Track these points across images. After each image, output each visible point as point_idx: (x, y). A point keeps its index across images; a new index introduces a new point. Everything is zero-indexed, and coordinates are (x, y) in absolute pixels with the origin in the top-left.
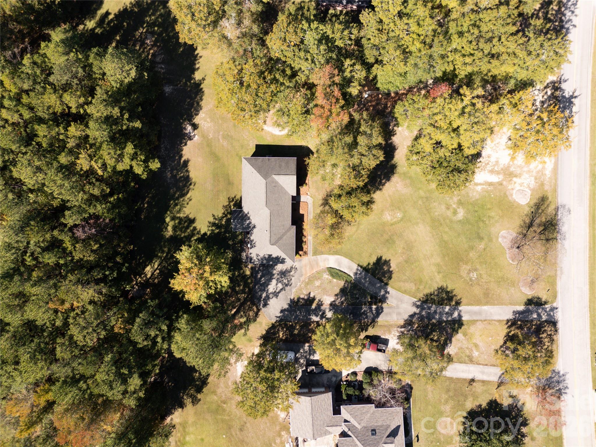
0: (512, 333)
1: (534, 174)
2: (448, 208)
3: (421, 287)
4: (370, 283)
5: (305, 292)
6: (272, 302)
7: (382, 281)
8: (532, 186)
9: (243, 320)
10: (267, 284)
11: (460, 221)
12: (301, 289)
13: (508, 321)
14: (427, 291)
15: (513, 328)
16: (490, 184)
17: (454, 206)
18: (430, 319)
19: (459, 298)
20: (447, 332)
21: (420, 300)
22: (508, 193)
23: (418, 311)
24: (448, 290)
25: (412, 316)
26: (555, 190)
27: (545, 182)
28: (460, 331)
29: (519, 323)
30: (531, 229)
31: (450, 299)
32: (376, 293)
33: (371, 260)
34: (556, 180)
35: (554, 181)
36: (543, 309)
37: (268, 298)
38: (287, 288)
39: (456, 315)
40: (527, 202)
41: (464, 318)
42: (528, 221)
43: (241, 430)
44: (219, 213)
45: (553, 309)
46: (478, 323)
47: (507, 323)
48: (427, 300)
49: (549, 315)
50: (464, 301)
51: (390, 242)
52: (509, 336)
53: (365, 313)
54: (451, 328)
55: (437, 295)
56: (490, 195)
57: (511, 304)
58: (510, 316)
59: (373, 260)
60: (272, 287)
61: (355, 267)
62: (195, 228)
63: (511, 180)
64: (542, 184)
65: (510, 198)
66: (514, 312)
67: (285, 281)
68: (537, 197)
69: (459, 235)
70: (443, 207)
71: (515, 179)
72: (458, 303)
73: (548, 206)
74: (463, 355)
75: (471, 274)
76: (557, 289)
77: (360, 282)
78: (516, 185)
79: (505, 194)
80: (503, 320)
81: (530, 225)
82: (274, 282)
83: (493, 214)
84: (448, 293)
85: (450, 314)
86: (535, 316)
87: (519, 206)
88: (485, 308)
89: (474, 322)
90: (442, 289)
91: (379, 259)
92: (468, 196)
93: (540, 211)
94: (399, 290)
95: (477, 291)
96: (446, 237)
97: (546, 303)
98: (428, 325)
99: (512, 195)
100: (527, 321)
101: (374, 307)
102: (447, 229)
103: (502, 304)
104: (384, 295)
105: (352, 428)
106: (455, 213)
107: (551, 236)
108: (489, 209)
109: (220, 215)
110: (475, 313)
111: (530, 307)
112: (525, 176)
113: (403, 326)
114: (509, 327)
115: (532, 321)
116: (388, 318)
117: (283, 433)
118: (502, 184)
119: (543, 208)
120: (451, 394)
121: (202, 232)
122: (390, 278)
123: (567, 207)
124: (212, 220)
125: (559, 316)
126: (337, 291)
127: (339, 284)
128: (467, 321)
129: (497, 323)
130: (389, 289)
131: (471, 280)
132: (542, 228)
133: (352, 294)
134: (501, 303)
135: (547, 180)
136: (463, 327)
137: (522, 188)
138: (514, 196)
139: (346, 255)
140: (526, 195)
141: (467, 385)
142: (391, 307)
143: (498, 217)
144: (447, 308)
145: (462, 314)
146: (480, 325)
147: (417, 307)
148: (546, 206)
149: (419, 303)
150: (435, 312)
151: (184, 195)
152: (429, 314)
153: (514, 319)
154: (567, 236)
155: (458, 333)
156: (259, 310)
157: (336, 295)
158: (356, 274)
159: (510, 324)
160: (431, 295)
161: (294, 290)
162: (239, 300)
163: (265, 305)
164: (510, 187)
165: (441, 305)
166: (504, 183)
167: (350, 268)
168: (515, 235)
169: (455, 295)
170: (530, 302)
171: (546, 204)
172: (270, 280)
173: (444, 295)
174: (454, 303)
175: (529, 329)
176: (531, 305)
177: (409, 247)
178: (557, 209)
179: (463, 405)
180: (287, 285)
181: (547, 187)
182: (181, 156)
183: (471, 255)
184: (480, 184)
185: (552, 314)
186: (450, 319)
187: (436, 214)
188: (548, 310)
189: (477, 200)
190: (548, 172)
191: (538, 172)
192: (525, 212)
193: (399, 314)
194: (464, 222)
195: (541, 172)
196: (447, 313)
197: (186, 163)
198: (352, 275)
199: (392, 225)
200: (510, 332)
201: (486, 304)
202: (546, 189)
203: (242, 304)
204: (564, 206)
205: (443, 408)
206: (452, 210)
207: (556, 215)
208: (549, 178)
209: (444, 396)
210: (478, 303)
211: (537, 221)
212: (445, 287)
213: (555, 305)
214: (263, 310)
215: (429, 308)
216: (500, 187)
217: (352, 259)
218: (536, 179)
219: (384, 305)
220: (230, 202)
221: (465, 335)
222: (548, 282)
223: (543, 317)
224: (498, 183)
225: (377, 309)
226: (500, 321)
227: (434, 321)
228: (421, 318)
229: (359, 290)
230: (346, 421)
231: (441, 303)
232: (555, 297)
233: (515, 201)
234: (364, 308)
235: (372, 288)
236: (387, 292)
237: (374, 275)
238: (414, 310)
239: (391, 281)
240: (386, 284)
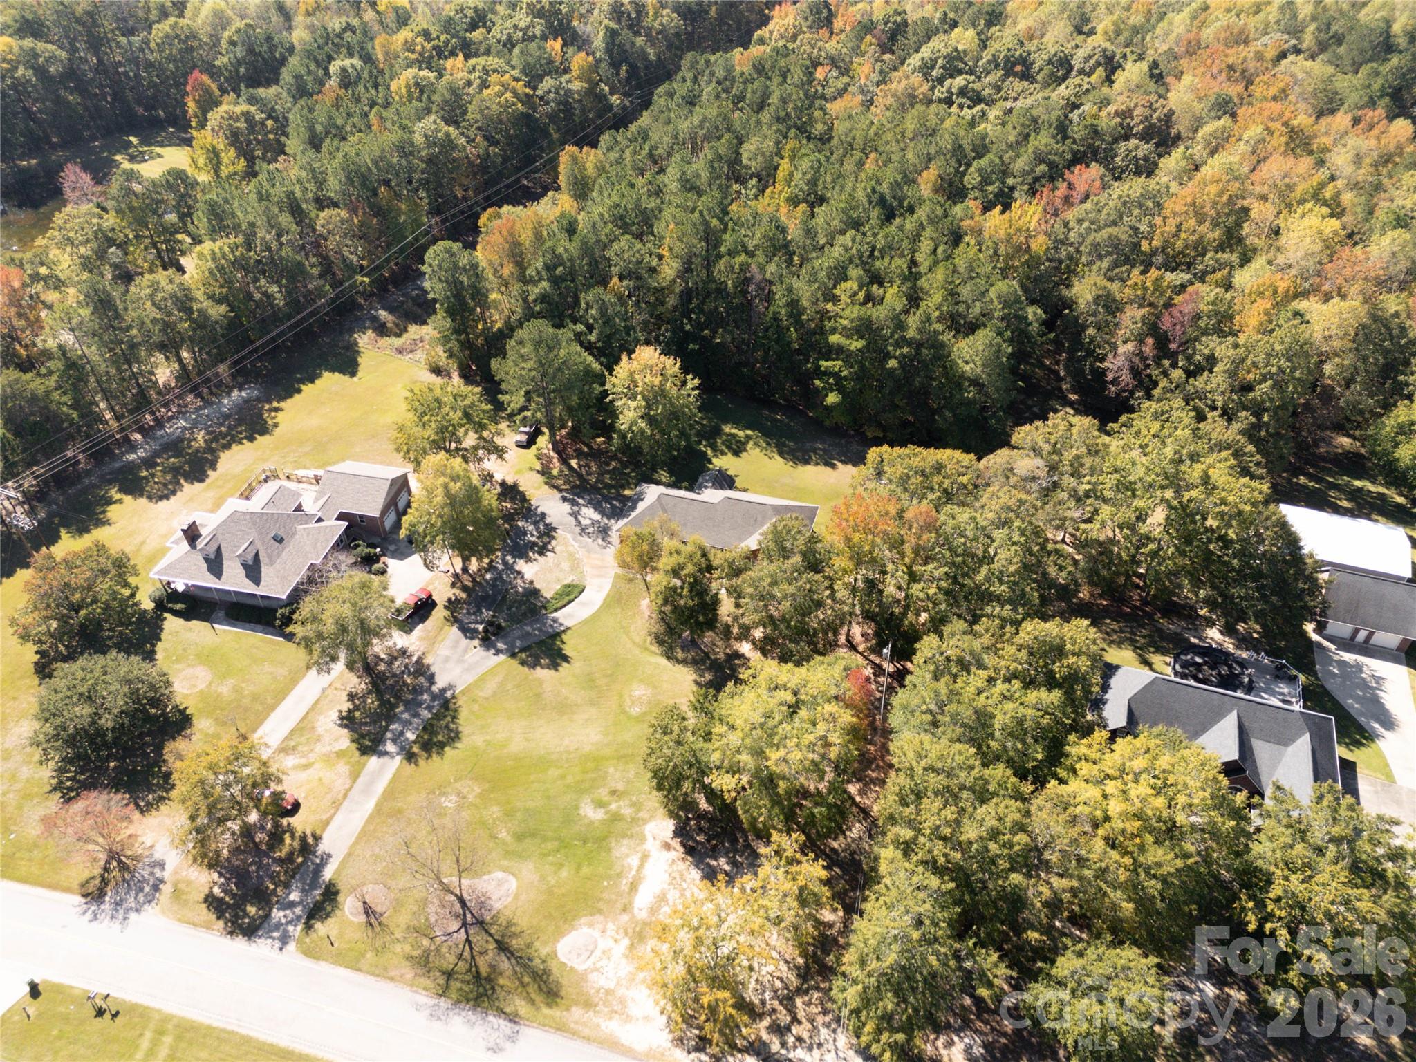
0: (288, 840)
1: (621, 992)
2: (613, 793)
3: (476, 707)
4: (528, 634)
5: (557, 549)
6: (567, 507)
7: (522, 650)
8: (593, 977)
9: (555, 472)
10: (598, 508)
11: (577, 808)
12: (566, 544)
13: (317, 838)
14: (463, 715)
15: (296, 844)
16: (634, 887)
17: (613, 806)
18: (407, 703)
19: (422, 762)
20: (365, 724)
21: (454, 697)
22: (599, 918)
23: (435, 689)
24: (447, 749)
25: (431, 679)
26: (561, 1028)
27: (591, 1013)
28: (355, 746)
29: (300, 860)
30: (492, 946)
31: (427, 746)
32: (504, 637)
33: (569, 647)
34: (587, 1039)
35: (586, 1032)
36: (299, 918)
37: (573, 503)
38: (578, 529)
39: (390, 747)
40: (560, 955)
41: (373, 761)
42: (515, 943)
45: (284, 940)
46: (349, 782)
47: (314, 836)
48: (447, 709)
49: (278, 926)
50: (410, 769)
51: (589, 681)
52: (285, 832)
53: (478, 612)
54: (369, 733)
55: (447, 726)
56: (609, 878)
57: (349, 854)
58: (323, 847)
59: (567, 650)
60: (589, 514)
61: (568, 623)
62: (723, 453)
63: (626, 934)
64: (588, 1005)
65: (583, 920)
66: (329, 856)
67: (590, 530)
68: (564, 982)
69: (549, 798)
70: (620, 786)
71: (626, 942)
72: (410, 757)
73: (532, 1002)
74: (303, 739)
75: (454, 798)
76: (323, 963)
77: (537, 621)
78: (611, 943)
79: (600, 911)
80: (324, 830)
81: (502, 947)
82: (597, 517)
83: (564, 874)
84: (441, 746)
85: (398, 738)
86: (295, 896)
87: (559, 934)
88: (370, 805)
89: (355, 776)
90: (454, 737)
91: (566, 659)
92: (624, 836)
93: (526, 979)
94: (492, 671)
95: (415, 800)
96: (553, 773)
97: (308, 927)
98: (398, 698)
99: (591, 925)
100: (293, 877)
101: (481, 628)
102: (570, 779)
103: (359, 839)
104: (494, 647)
106: (600, 804)
107: (455, 985)
108: (579, 868)
110: (371, 783)
111: (317, 893)
112: (626, 968)
113: (419, 661)
114: (303, 838)
115: (287, 886)
116: (448, 643)
118: (625, 910)
119: (532, 989)
120: (246, 702)
121: (715, 461)
122: (523, 663)
123: (508, 1045)
125: (263, 948)
126: (537, 585)
127: (548, 589)
128: (364, 765)
129: (324, 817)
130: (502, 657)
131: (444, 794)
132: (484, 970)
133: (521, 603)
134: (365, 834)
135: (596, 1020)
136: (357, 753)
137: (598, 953)
138: (585, 930)
139: (596, 616)
140: (579, 955)
141: (243, 731)
142: (465, 651)
143: (553, 882)
144: (410, 736)
145: (385, 759)
146: (342, 783)
147: (443, 691)
148: (533, 996)
149: (449, 694)
150: (417, 715)
151: (781, 454)
152: (420, 704)
153: (314, 853)
154: (437, 1025)
155: (353, 741)
156: (560, 490)
157: (531, 582)
158: (555, 620)
159: (310, 840)
160: (454, 717)
161: (569, 536)
162: (589, 474)
163: (564, 499)
164: (611, 926)
165: (424, 729)
166: (625, 918)
167: (570, 616)
168: (497, 905)
169: (430, 756)
170: (331, 893)
171: (538, 998)
172: (603, 514)
173: (440, 738)
174: (415, 749)
175: (273, 877)
176: (323, 895)
177: (564, 708)
178: (513, 1018)
180: (583, 530)
181: (577, 1012)
182: (844, 462)
183: (495, 809)
184: (641, 867)
185: (276, 934)
186: (389, 735)
187: (611, 770)
188: (290, 928)
189: (609, 850)
190: (612, 1027)
191: (622, 1002)
192: (537, 944)
193: (447, 659)
194: (570, 815)
195: (620, 1011)
196: (402, 733)
197: (833, 466)
198: (555, 615)
199: (621, 696)
200: (293, 837)
201: (378, 809)
202: (574, 1009)
203: (580, 476)
204: (512, 1039)
205: (231, 681)
206: (606, 799)
207: (501, 1012)
208: (598, 1025)
209: (248, 689)
210: (389, 794)
211: (505, 965)
212: (458, 745)
213: (292, 946)
214: (558, 495)
215: (429, 708)
216: (619, 906)
217: (585, 622)
218: (608, 992)
219: (476, 642)
221: (340, 754)
222: (351, 950)
223: (281, 913)
224: (631, 903)
225: (476, 631)
226: (327, 823)
227: (401, 708)
228: (418, 691)
229: (524, 615)
231: (428, 728)
232: (309, 953)
233: (573, 928)
234: (487, 614)
235: (517, 633)
236: (498, 652)
237: (541, 643)
238: (440, 683)
239: (514, 663)
240: (513, 655)
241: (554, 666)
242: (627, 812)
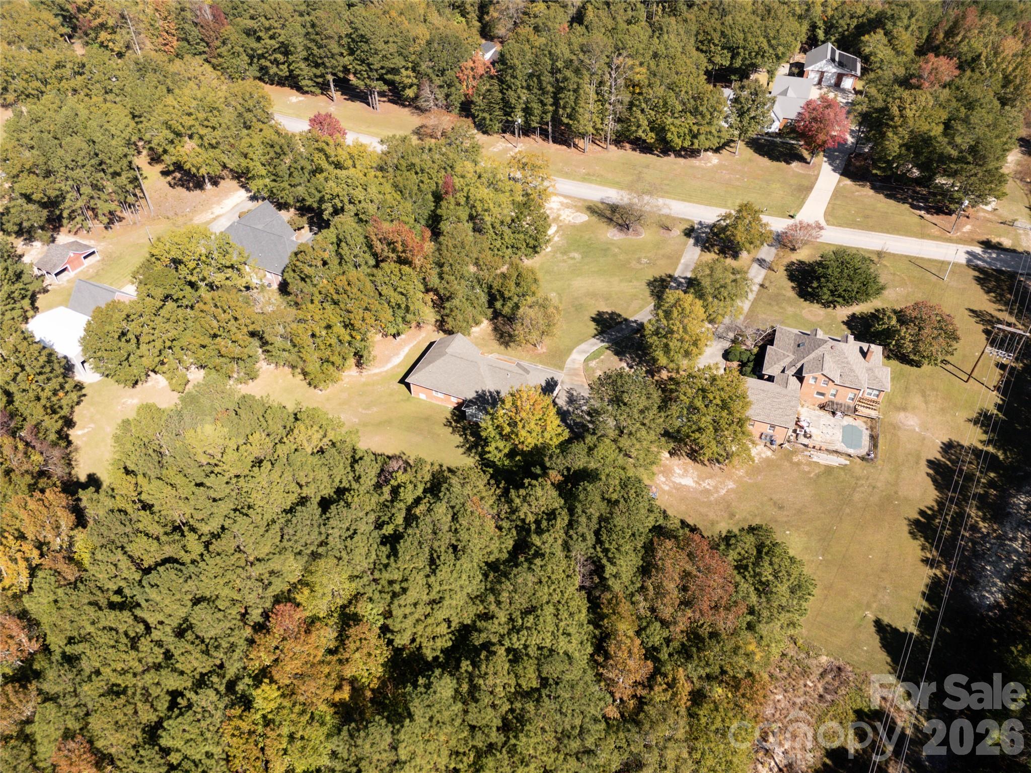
0: (716, 250)
1: (562, 208)
2: (566, 262)
3: (641, 296)
4: (618, 331)
7: (621, 323)
8: (574, 211)
11: (583, 258)
13: (702, 251)
14: (647, 293)
15: (711, 249)
16: (557, 232)
17: (566, 258)
19: (663, 274)
24: (652, 279)
26: (585, 200)
29: (706, 245)
30: (614, 219)
31: (662, 280)
32: (632, 329)
33: (592, 327)
34: (575, 198)
35: (576, 200)
36: (697, 229)
39: (682, 280)
40: (587, 217)
41: (689, 275)
42: (606, 220)
43: (781, 508)
44: (458, 439)
45: (700, 224)
47: (704, 252)
48: (657, 295)
49: (705, 227)
50: (670, 272)
51: (579, 308)
52: (719, 253)
55: (655, 287)
56: (568, 235)
57: (685, 246)
58: (698, 248)
59: (593, 325)
61: (594, 340)
63: (561, 221)
64: (575, 206)
65: (578, 225)
66: (694, 245)
68: (585, 211)
70: (562, 264)
71: (561, 218)
72: (670, 276)
73: (597, 207)
75: (643, 262)
76: (681, 218)
77: (614, 339)
78: (567, 218)
79: (571, 226)
81: (611, 220)
83: (587, 237)
84: (655, 280)
85: (679, 283)
86: (703, 235)
87: (588, 222)
88: (682, 261)
90: (650, 283)
91: (594, 319)
92: (561, 247)
93: (600, 212)
94: (636, 312)
95: (662, 262)
97: (692, 226)
100: (707, 240)
102: (587, 268)
103: (683, 251)
104: (638, 324)
106: (572, 259)
108: (581, 238)
109: (461, 439)
110: (686, 268)
111: (693, 235)
112: (562, 213)
114: (709, 252)
115: (708, 237)
117: (795, 459)
118: (562, 226)
119: (597, 210)
120: (774, 303)
122: (619, 315)
124: (462, 450)
125: (708, 222)
126: (616, 358)
127: (608, 355)
129: (702, 257)
130: (633, 319)
131: (648, 264)
133: (626, 347)
134: (681, 251)
135: (573, 203)
137: (572, 216)
138: (577, 222)
139: (578, 343)
140: (580, 216)
141: (765, 290)
143: (592, 235)
144: (673, 284)
145: (683, 276)
153: (701, 247)
157: (621, 360)
158: (603, 341)
159: (705, 250)
160: (652, 291)
164: (567, 222)
165: (667, 286)
166: (560, 224)
167: (593, 345)
168: (615, 229)
169: (660, 276)
170: (687, 235)
171: (594, 207)
173: (657, 284)
174: (668, 278)
176: (690, 235)
178: (602, 203)
179: (789, 298)
181: (579, 204)
185: (704, 225)
186: (685, 284)
188: (699, 226)
190: (566, 201)
192: (597, 220)
194: (585, 255)
195: (564, 205)
198: (603, 345)
200: (714, 251)
201: (678, 260)
202: (581, 205)
206: (569, 260)
207: (608, 204)
208: (571, 201)
210: (675, 264)
211: (609, 215)
213: (696, 222)
217: (583, 341)
218: (568, 209)
220: (451, 425)
222: (672, 221)
223: (705, 230)
224: (558, 228)
226: (701, 255)
229: (623, 341)
230: (783, 371)
231: (665, 287)
233: (582, 223)
235: (626, 332)
236: (636, 321)
237: (610, 327)
239: (624, 315)
240: (626, 320)
241: (600, 314)
242: (559, 255)
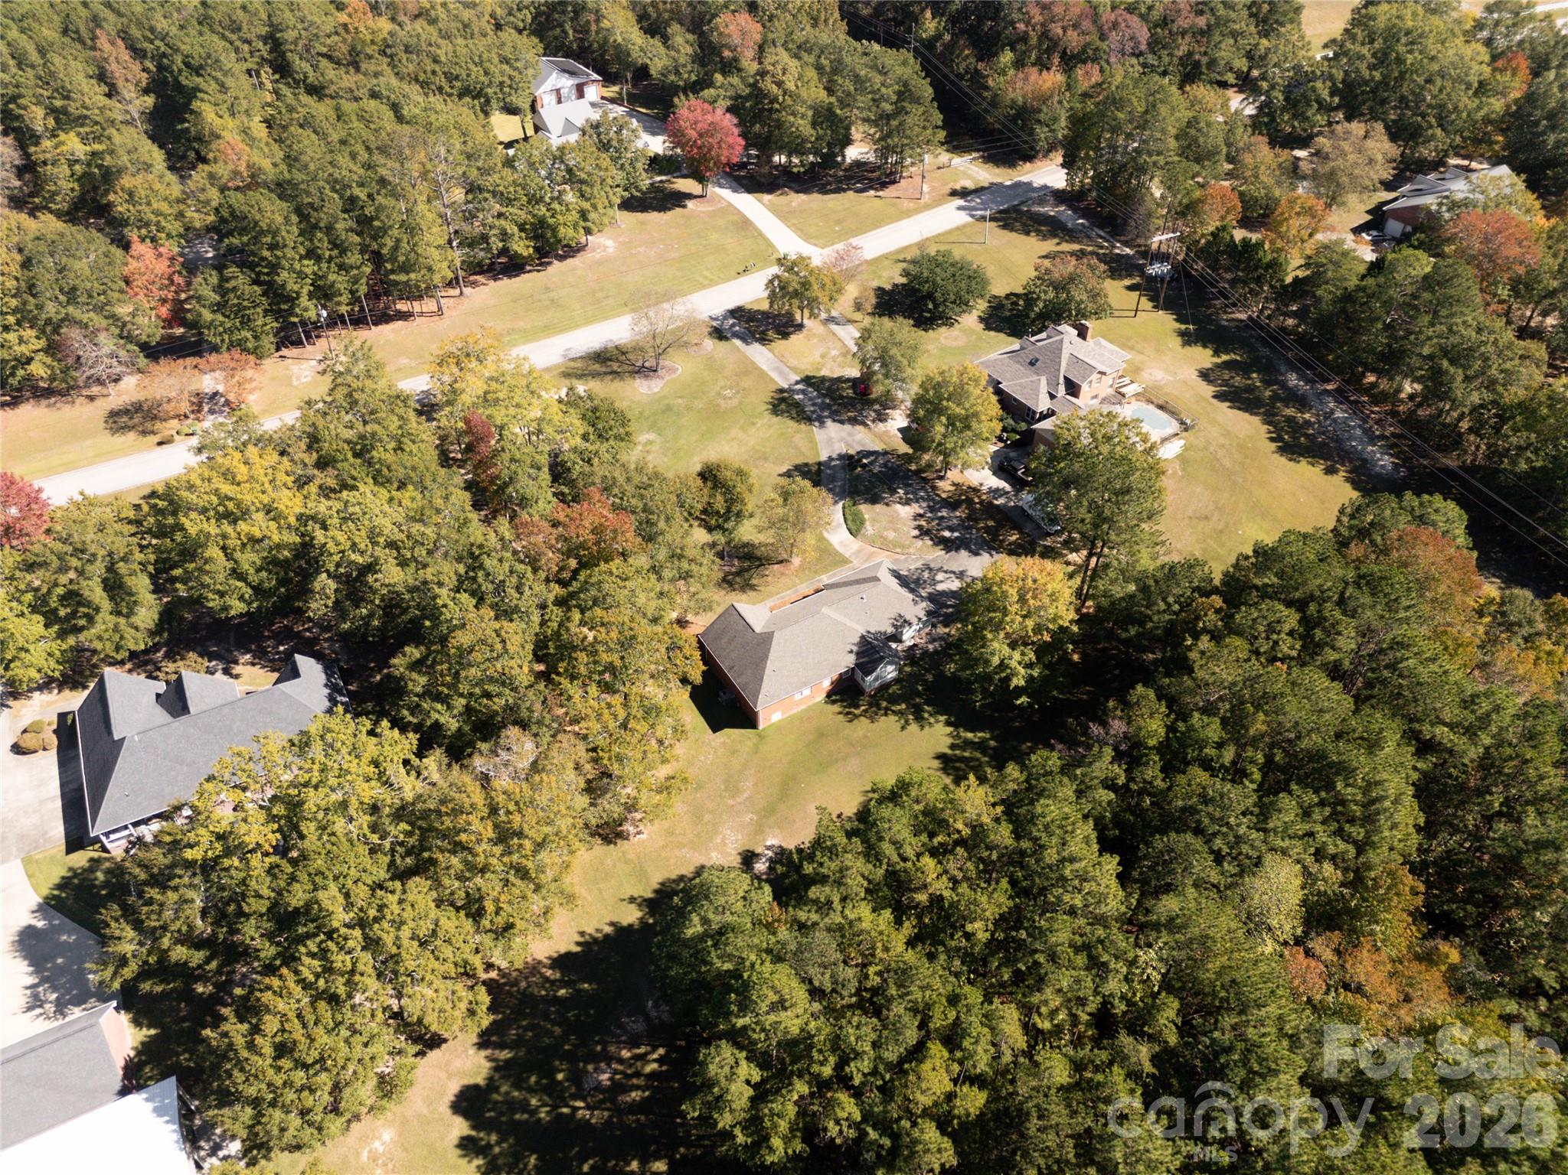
0: (775, 336)
3: (792, 431)
4: (834, 482)
5: (920, 543)
6: (975, 573)
7: (820, 469)
10: (953, 594)
11: (659, 434)
12: (920, 550)
13: (764, 345)
14: (792, 423)
15: (770, 338)
17: (640, 448)
18: (829, 406)
19: (773, 394)
20: (832, 385)
21: (811, 425)
23: (829, 419)
24: (771, 407)
25: (842, 422)
28: (818, 376)
29: (758, 336)
30: (618, 371)
32: (843, 467)
36: (721, 326)
38: (935, 566)
39: (800, 387)
41: (797, 378)
42: (609, 377)
43: (1206, 518)
44: (890, 722)
45: (714, 319)
46: (792, 365)
47: (768, 344)
48: (804, 418)
49: (725, 319)
50: (773, 387)
52: (782, 337)
53: (885, 465)
54: (822, 384)
55: (789, 413)
57: (739, 351)
58: (756, 345)
62: (953, 747)
66: (747, 345)
67: (926, 575)
69: (680, 427)
70: (650, 457)
72: (781, 391)
73: (573, 369)
75: (729, 395)
76: (685, 327)
77: (843, 492)
80: (767, 348)
81: (616, 373)
82: (940, 587)
84: (775, 405)
85: (803, 392)
86: (737, 328)
88: (764, 367)
89: (794, 369)
90: (776, 412)
93: (587, 372)
94: (815, 449)
95: (747, 382)
96: (695, 438)
97: (711, 327)
98: (839, 404)
100: (750, 331)
101: (865, 461)
102: (682, 441)
103: (747, 358)
104: (838, 459)
105: (1053, 383)
106: (648, 443)
107: (616, 352)
109: (893, 718)
110: (780, 372)
111: (729, 336)
113: (864, 424)
114: (771, 341)
115: (745, 328)
116: (867, 442)
119: (579, 371)
121: (949, 730)
122: (806, 464)
123: (564, 353)
124: (914, 727)
125: (719, 312)
126: (879, 508)
127: (867, 510)
128: (798, 374)
130: (823, 458)
131: (737, 393)
132: (611, 363)
133: (869, 490)
134: (746, 360)
136: (811, 375)
142: (848, 445)
144: (798, 397)
145: (792, 382)
146: (793, 362)
147: (823, 423)
148: (576, 370)
149: (817, 424)
150: (814, 405)
152: (822, 409)
153: (756, 342)
154: (605, 339)
155: (823, 376)
157: (887, 505)
158: (835, 505)
159: (766, 342)
160: (793, 418)
161: (930, 557)
165: (798, 404)
167: (832, 513)
168: (638, 380)
169: (773, 399)
170: (723, 339)
171: (572, 371)
172: (943, 593)
173: (782, 407)
174: (785, 395)
175: (758, 326)
176: (726, 337)
180: (931, 569)
183: (700, 406)
185: (721, 318)
186: (810, 389)
187: (666, 460)
188: (719, 322)
192: (599, 382)
193: (850, 434)
196: (805, 395)
198: (840, 505)
200: (776, 338)
201: (757, 369)
205: (936, 351)
207: (581, 358)
210: (763, 375)
211: (602, 369)
212: (769, 411)
213: (707, 320)
215: (814, 412)
219: (852, 452)
220: (856, 717)
221: (819, 370)
223: (731, 322)
225: (866, 457)
227: (827, 401)
228: (836, 412)
229: (855, 487)
230: (1052, 397)
231: (795, 405)
232: (697, 324)
234: (877, 469)
235: (841, 476)
236: (831, 459)
238: (829, 423)
239: (810, 461)
240: (820, 464)
